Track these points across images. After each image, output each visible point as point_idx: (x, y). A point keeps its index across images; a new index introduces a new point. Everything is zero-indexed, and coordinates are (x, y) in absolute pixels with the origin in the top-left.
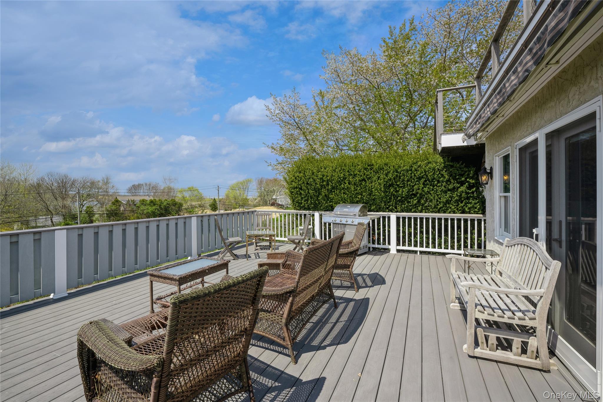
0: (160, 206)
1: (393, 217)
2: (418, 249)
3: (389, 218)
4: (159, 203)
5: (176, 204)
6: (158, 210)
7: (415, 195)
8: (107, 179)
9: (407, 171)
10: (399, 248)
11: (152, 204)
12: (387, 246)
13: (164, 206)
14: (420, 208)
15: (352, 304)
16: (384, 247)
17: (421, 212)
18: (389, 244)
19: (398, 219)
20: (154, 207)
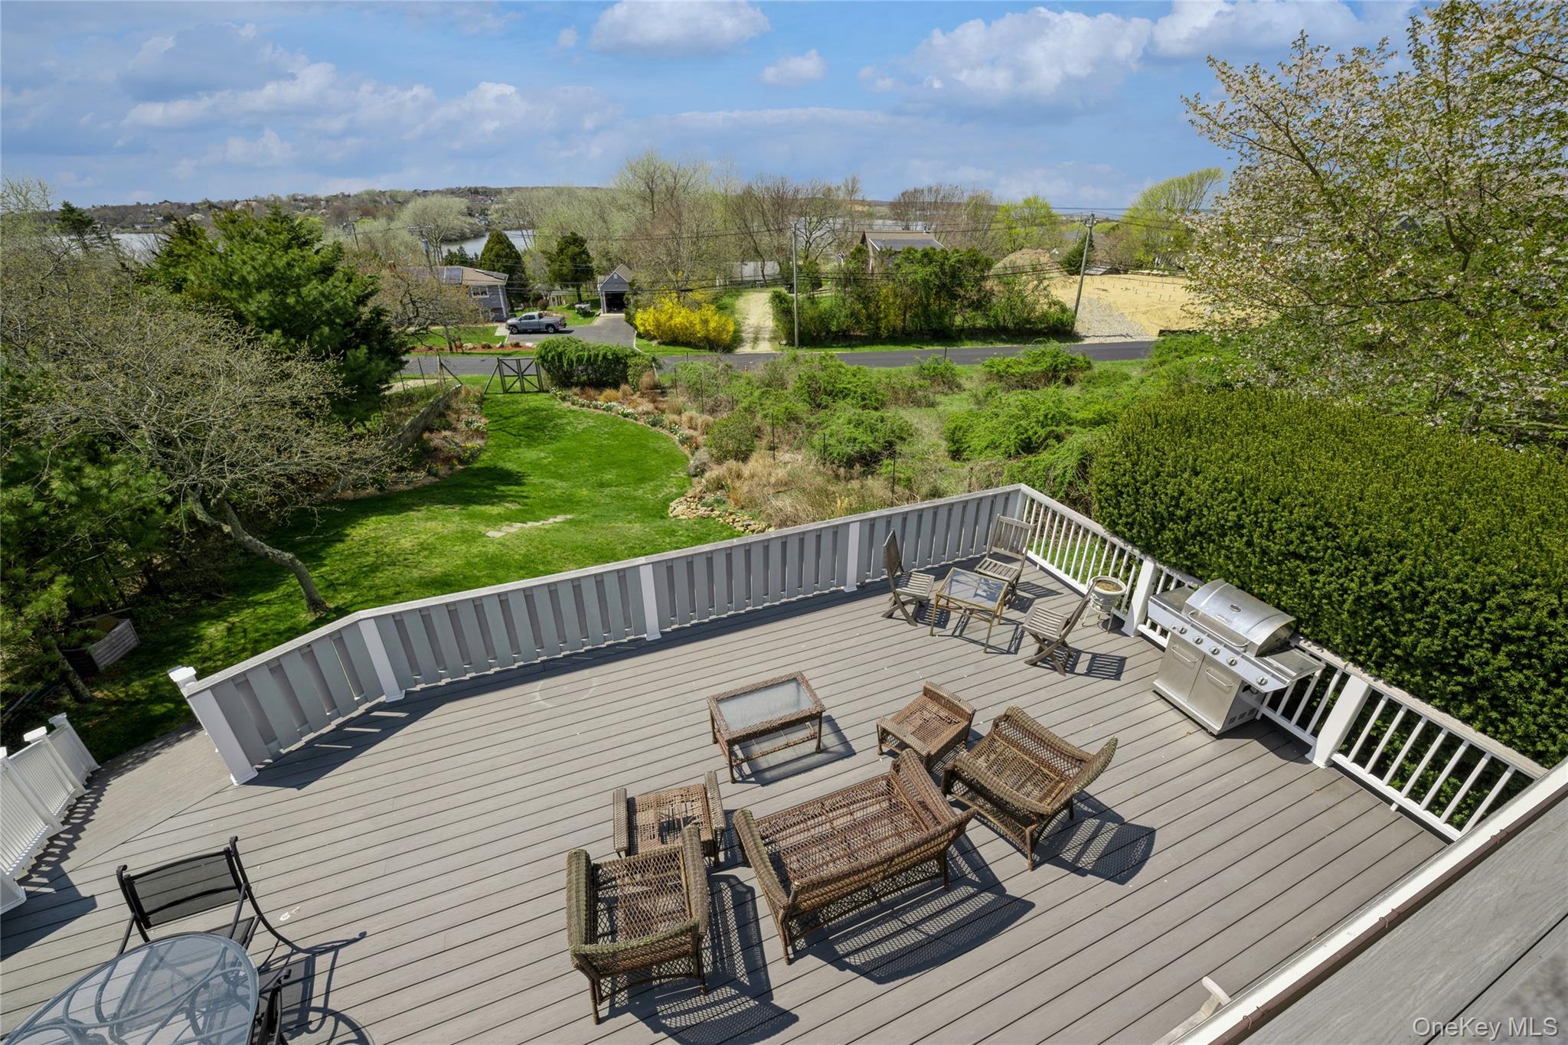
0: (943, 264)
1: (1358, 684)
2: (1400, 798)
3: (1345, 677)
4: (939, 257)
5: (976, 262)
6: (936, 276)
7: (1467, 671)
8: (854, 181)
9: (1465, 598)
10: (1339, 758)
11: (926, 261)
12: (1305, 736)
13: (951, 266)
14: (1467, 710)
15: (987, 897)
16: (1298, 732)
17: (1467, 720)
18: (1315, 733)
19: (1373, 697)
20: (929, 269)
